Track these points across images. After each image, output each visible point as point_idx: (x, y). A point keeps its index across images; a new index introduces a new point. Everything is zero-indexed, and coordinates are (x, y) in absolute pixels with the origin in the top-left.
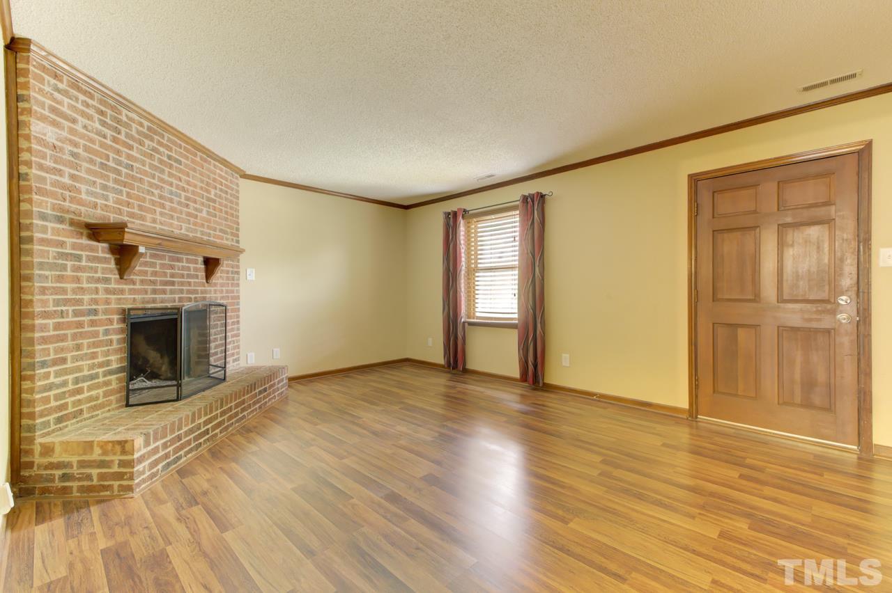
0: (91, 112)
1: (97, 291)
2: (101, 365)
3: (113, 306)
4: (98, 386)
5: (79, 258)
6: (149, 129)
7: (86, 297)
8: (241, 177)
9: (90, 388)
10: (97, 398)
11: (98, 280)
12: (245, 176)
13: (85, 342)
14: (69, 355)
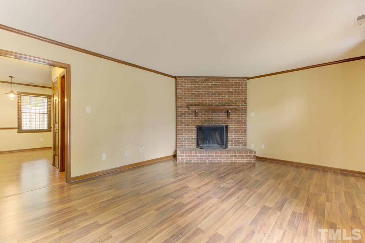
0: (189, 83)
1: (189, 121)
2: (190, 137)
3: (193, 124)
4: (189, 141)
5: (185, 114)
6: (205, 80)
7: (187, 122)
8: (247, 79)
9: (188, 141)
10: (189, 144)
11: (190, 119)
12: (249, 78)
13: (187, 131)
14: (183, 134)
